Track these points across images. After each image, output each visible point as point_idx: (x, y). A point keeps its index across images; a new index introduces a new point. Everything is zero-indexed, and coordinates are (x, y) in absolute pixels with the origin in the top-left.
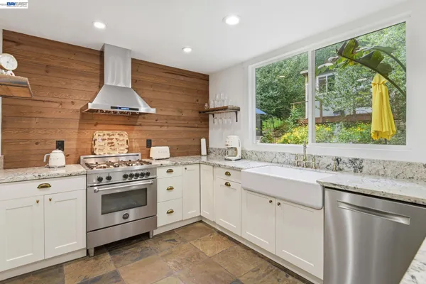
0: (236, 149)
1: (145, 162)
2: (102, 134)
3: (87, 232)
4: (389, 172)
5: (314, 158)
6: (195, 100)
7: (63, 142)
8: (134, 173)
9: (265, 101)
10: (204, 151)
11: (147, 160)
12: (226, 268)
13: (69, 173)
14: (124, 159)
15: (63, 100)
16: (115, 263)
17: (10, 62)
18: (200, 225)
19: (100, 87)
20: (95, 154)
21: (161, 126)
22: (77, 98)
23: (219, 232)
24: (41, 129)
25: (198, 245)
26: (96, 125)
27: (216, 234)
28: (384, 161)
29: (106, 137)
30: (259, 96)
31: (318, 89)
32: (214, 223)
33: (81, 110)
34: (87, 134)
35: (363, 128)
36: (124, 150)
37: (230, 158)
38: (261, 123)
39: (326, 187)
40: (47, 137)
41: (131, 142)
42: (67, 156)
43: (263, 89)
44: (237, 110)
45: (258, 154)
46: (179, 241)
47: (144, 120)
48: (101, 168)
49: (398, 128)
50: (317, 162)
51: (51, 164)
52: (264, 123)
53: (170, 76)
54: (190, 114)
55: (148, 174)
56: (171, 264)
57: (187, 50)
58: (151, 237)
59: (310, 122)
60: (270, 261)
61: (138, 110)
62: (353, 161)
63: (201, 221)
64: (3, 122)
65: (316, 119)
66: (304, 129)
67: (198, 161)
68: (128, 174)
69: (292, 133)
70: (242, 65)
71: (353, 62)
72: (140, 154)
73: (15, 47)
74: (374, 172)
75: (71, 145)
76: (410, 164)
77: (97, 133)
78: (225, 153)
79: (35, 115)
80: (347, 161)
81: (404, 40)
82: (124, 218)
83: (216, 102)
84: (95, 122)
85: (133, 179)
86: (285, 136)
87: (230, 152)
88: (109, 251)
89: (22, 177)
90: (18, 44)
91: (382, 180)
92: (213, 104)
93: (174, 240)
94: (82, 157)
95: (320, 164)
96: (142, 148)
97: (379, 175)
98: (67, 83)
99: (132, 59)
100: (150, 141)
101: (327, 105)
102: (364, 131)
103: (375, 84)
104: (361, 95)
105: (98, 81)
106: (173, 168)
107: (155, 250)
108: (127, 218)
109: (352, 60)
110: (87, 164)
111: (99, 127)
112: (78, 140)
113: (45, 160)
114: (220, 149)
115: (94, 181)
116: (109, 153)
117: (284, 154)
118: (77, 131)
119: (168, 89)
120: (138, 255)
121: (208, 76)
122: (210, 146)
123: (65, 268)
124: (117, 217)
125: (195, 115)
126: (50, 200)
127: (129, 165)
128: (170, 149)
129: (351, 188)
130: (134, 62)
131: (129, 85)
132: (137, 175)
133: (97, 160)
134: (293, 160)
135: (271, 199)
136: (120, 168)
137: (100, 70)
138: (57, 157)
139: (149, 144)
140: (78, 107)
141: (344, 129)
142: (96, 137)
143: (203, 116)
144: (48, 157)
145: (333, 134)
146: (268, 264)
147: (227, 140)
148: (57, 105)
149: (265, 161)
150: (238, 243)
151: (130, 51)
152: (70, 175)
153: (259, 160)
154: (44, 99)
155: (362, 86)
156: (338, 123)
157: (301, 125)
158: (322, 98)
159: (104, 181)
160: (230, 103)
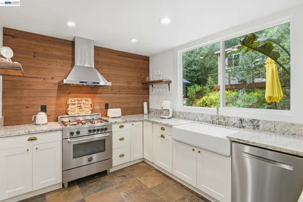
0: (168, 110)
1: (104, 120)
2: (73, 100)
3: (63, 171)
4: (278, 129)
5: (224, 118)
6: (140, 74)
7: (46, 106)
8: (96, 128)
9: (190, 73)
10: (146, 111)
11: (105, 118)
12: (161, 197)
13: (50, 129)
14: (89, 118)
15: (45, 76)
16: (82, 193)
17: (8, 53)
18: (143, 164)
19: (72, 67)
20: (68, 115)
21: (115, 94)
22: (56, 75)
23: (157, 170)
24: (30, 97)
25: (142, 180)
26: (69, 94)
27: (154, 171)
28: (275, 122)
29: (76, 102)
30: (185, 70)
31: (227, 64)
32: (153, 163)
33: (59, 83)
34: (63, 100)
35: (259, 93)
36: (89, 111)
37: (164, 117)
38: (187, 89)
39: (233, 141)
40: (34, 103)
41: (94, 106)
42: (48, 116)
43: (188, 65)
44: (169, 82)
45: (184, 114)
46: (128, 177)
47: (103, 90)
48: (72, 125)
49: (285, 93)
50: (226, 121)
51: (37, 122)
52: (189, 88)
53: (121, 58)
54: (135, 84)
55: (106, 129)
56: (122, 194)
57: (134, 41)
58: (108, 174)
59: (221, 88)
60: (192, 192)
61: (98, 83)
62: (252, 121)
63: (143, 162)
64: (3, 93)
65: (226, 86)
66: (217, 93)
67: (141, 119)
68: (92, 129)
69: (208, 96)
70: (173, 50)
71: (253, 50)
72: (100, 114)
73: (12, 40)
74: (268, 129)
75: (51, 108)
76: (293, 125)
77: (70, 99)
78: (161, 113)
79: (26, 87)
80: (248, 121)
81: (289, 30)
82: (89, 161)
83: (154, 76)
84: (68, 92)
85: (95, 133)
86: (204, 98)
87: (164, 112)
88: (78, 184)
89: (16, 133)
90: (14, 37)
91: (273, 135)
92: (152, 78)
93: (124, 176)
94: (59, 117)
95: (229, 122)
96: (101, 109)
97: (271, 131)
98: (49, 65)
99: (95, 47)
100: (108, 104)
101: (233, 76)
102: (260, 95)
103: (268, 63)
104: (258, 70)
105: (71, 62)
106: (124, 124)
107: (111, 184)
108: (91, 160)
109: (252, 48)
110: (62, 122)
111: (71, 95)
112: (56, 104)
113: (33, 120)
114: (157, 110)
115: (68, 135)
116: (78, 114)
117: (203, 115)
118: (55, 98)
119: (120, 67)
120: (99, 188)
121: (148, 58)
122: (150, 108)
123: (47, 197)
124: (84, 160)
125: (140, 85)
126: (37, 149)
127: (92, 123)
128: (121, 110)
129: (251, 142)
130: (96, 48)
131: (92, 65)
132: (98, 130)
133: (70, 119)
134: (209, 119)
135: (194, 148)
136: (86, 125)
137: (72, 54)
138: (42, 117)
139: (107, 107)
140: (56, 81)
141: (245, 94)
142: (69, 102)
143: (146, 86)
144: (35, 117)
145: (238, 97)
146: (191, 194)
147: (163, 104)
148: (42, 80)
149: (189, 119)
150: (170, 178)
151: (93, 41)
152: (51, 131)
153: (185, 118)
154: (32, 76)
155: (259, 63)
156: (242, 89)
157: (215, 90)
158: (230, 71)
159: (75, 134)
160: (165, 77)
